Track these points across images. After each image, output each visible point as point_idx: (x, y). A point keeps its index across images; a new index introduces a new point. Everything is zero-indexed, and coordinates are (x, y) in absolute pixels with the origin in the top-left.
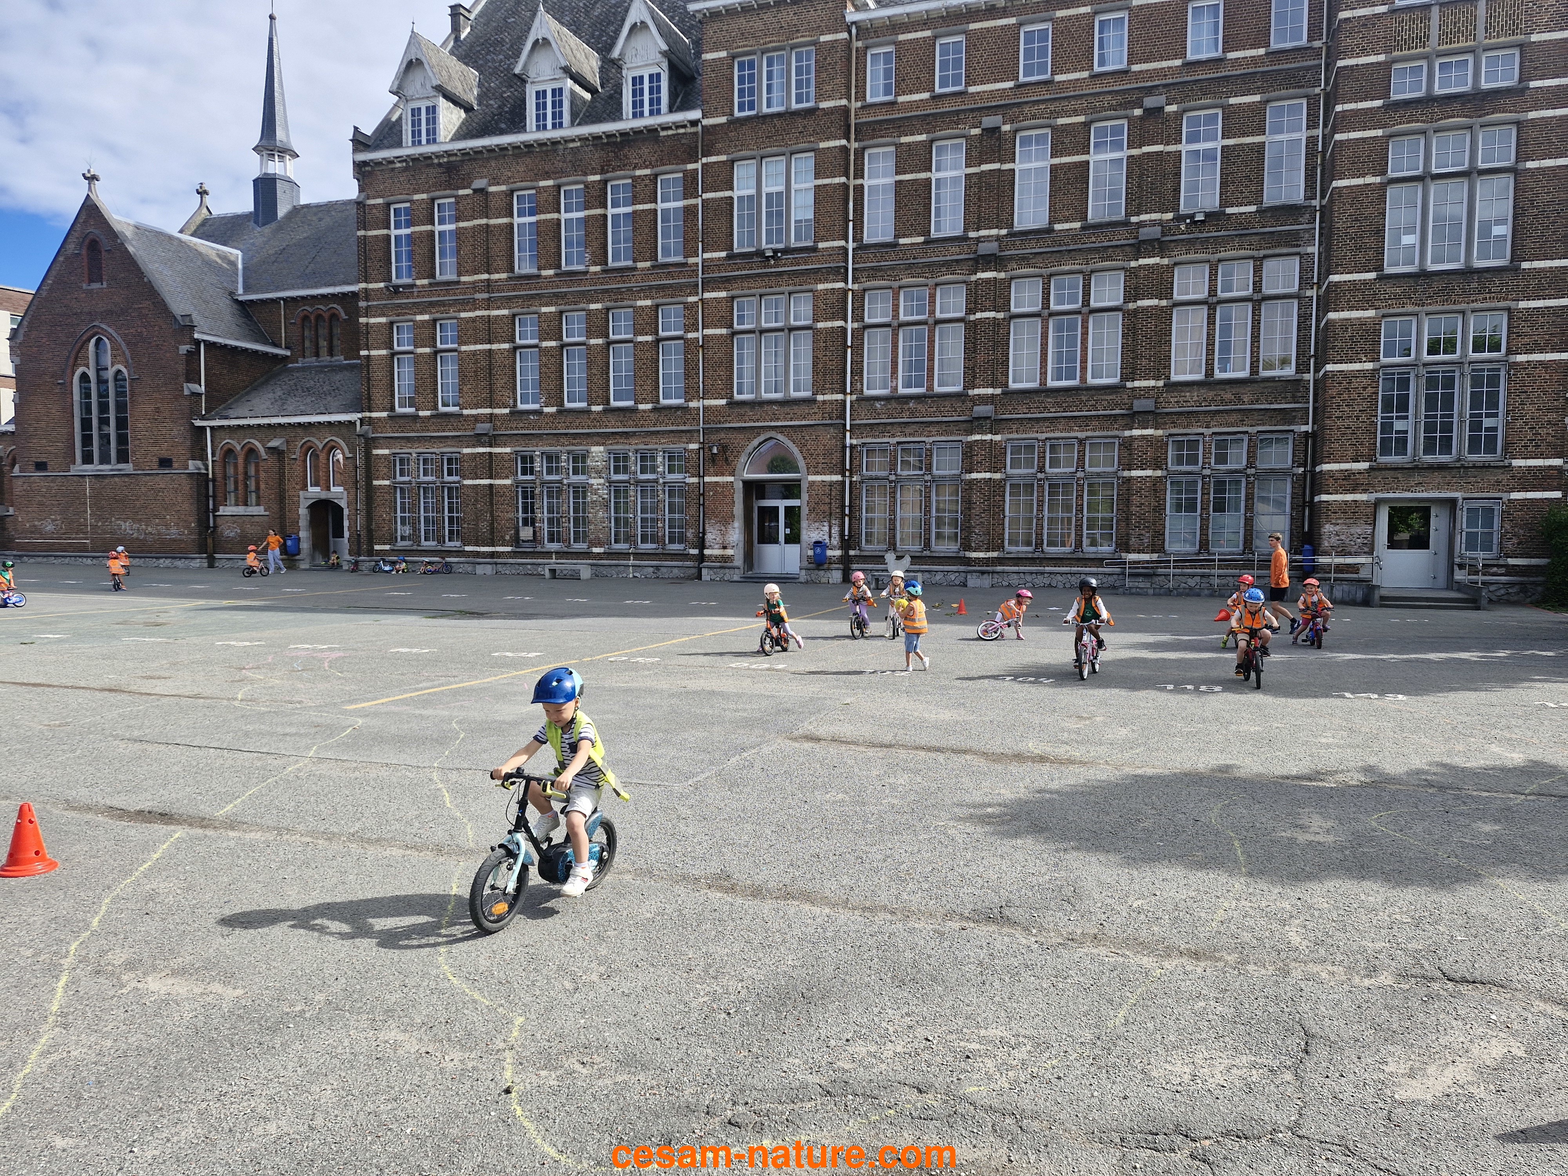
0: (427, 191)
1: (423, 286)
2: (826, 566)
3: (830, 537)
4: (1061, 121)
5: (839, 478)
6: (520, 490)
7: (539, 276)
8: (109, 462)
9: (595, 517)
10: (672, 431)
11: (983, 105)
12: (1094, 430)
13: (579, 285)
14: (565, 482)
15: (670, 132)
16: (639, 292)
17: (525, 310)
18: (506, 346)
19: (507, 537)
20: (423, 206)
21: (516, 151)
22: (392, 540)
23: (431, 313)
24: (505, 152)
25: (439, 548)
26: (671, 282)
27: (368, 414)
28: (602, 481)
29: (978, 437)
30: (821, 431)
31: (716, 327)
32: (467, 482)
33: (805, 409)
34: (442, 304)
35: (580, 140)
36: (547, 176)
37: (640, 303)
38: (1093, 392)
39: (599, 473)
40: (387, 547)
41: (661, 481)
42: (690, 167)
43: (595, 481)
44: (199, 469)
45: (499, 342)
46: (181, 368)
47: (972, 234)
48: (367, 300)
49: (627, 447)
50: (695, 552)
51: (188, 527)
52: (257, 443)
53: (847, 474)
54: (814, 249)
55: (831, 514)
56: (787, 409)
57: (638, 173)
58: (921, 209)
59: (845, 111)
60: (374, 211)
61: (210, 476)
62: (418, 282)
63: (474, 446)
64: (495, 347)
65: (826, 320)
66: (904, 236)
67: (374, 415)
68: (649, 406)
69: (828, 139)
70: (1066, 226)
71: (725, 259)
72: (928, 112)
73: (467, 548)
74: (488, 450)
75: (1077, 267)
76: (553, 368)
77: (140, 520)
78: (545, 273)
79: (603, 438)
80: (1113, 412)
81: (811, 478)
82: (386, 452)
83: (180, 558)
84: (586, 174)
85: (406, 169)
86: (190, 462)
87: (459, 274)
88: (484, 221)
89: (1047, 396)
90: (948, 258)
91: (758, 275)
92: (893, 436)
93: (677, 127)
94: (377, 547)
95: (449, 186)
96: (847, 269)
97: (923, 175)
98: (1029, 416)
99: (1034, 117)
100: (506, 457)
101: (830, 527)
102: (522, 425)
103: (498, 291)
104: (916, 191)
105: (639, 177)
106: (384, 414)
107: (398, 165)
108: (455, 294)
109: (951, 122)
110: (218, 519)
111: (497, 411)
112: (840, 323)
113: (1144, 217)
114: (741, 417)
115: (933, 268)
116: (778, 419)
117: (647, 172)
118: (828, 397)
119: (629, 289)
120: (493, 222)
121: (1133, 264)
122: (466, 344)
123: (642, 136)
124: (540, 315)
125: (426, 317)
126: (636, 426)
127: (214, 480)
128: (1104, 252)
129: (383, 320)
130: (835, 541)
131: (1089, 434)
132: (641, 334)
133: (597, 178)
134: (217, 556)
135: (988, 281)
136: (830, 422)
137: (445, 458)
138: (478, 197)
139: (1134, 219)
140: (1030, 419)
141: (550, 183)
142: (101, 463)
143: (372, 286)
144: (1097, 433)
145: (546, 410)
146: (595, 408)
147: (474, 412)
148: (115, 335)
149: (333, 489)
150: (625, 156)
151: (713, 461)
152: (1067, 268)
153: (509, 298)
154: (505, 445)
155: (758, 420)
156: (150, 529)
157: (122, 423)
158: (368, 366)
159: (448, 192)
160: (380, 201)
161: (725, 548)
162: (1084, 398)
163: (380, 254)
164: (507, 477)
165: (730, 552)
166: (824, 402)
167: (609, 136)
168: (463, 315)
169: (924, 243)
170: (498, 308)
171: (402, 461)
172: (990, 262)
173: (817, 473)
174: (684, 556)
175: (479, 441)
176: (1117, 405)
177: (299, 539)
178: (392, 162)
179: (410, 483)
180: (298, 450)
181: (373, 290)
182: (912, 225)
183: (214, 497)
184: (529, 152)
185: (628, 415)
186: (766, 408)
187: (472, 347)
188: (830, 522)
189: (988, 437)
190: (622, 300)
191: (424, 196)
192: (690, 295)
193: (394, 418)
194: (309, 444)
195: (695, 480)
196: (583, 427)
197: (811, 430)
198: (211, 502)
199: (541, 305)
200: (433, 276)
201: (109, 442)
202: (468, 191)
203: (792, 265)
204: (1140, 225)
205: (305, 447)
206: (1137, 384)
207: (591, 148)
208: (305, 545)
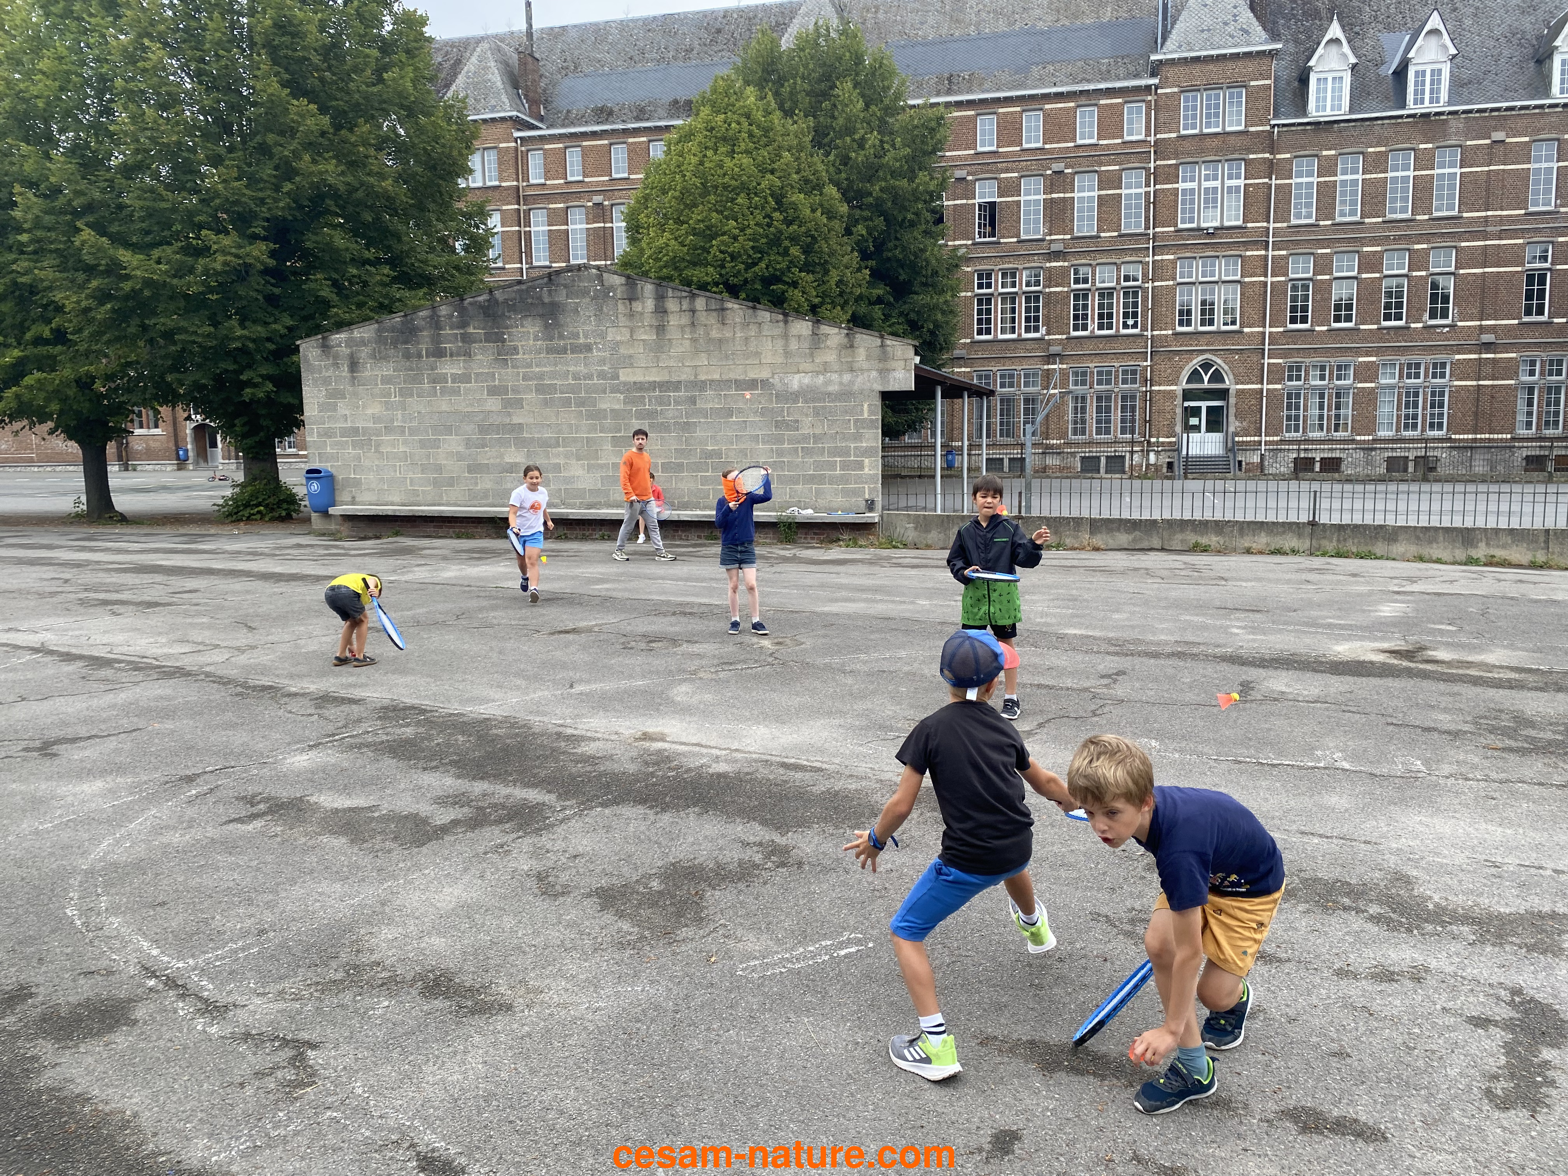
11: (593, 189)
47: (592, 263)
58: (564, 247)
59: (517, 188)
66: (555, 262)
69: (508, 204)
72: (564, 191)
97: (564, 227)
104: (560, 236)
109: (577, 197)
134: (130, 463)
169: (566, 267)
177: (187, 450)
182: (559, 256)
208: (191, 454)
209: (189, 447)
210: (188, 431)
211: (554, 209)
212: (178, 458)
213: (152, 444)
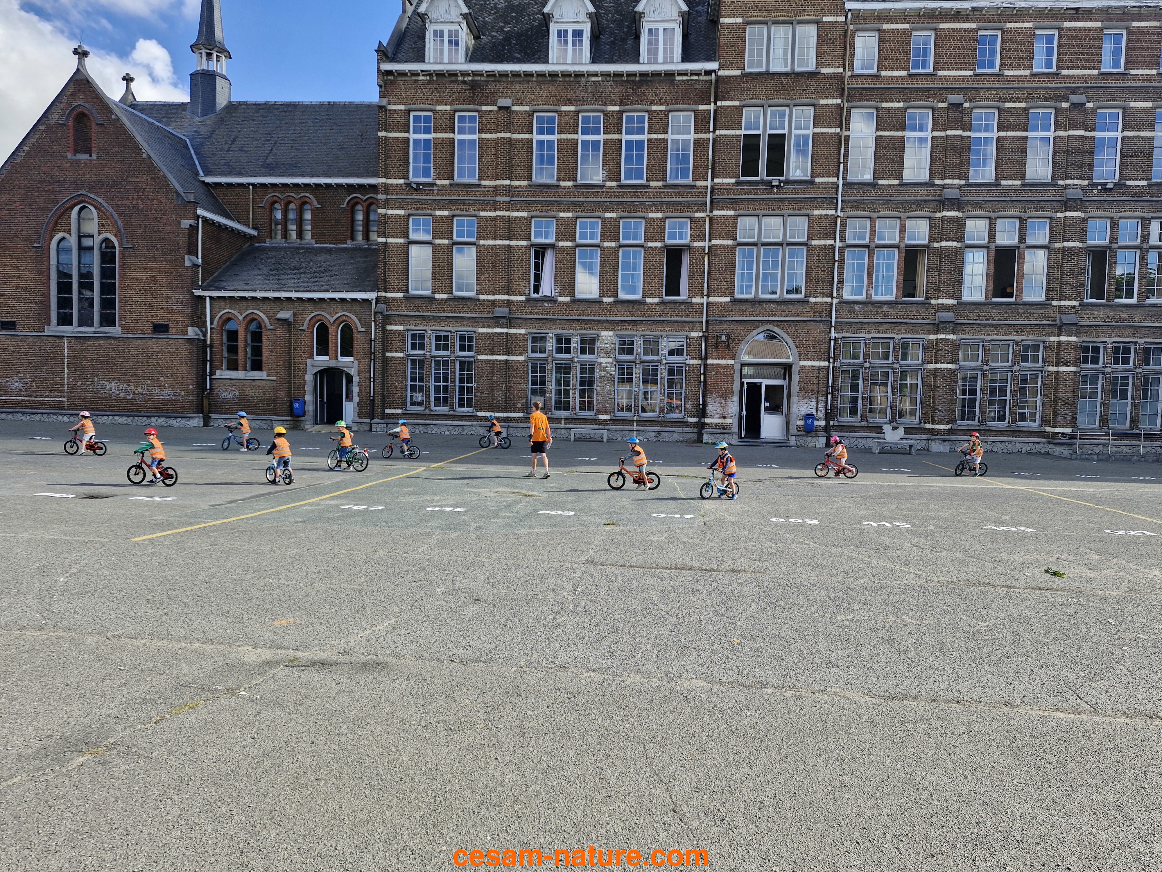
0: (451, 104)
1: (443, 186)
2: (814, 434)
3: (817, 410)
4: (1008, 105)
5: (826, 363)
6: (530, 365)
7: (558, 186)
8: (92, 325)
9: (603, 390)
10: (676, 322)
11: (948, 86)
12: (1027, 335)
13: (595, 196)
14: (576, 360)
15: (685, 78)
16: (650, 206)
17: (543, 214)
18: (524, 243)
19: (519, 405)
20: (446, 116)
21: (540, 79)
22: (403, 406)
23: (450, 209)
24: (530, 78)
25: (452, 413)
26: (680, 199)
27: (383, 294)
28: (610, 360)
29: (942, 336)
30: (812, 326)
31: (723, 238)
32: (481, 357)
33: (799, 308)
34: (463, 202)
35: (602, 75)
36: (569, 102)
37: (651, 215)
38: (1028, 307)
39: (608, 354)
40: (399, 411)
41: (664, 361)
42: (702, 107)
43: (603, 361)
44: (198, 335)
45: (517, 239)
46: (183, 241)
47: (938, 182)
48: (386, 193)
49: (635, 333)
50: (694, 420)
51: (186, 389)
52: (261, 314)
53: (831, 360)
54: (812, 183)
55: (818, 392)
56: (783, 308)
57: (654, 108)
58: (897, 159)
59: (841, 78)
60: (395, 116)
61: (208, 342)
62: (439, 182)
63: (489, 327)
64: (513, 243)
65: (820, 239)
66: (883, 178)
67: (389, 295)
68: (656, 300)
69: (827, 97)
70: (1010, 182)
71: (733, 184)
72: (905, 86)
73: (480, 414)
74: (505, 330)
75: (1018, 213)
76: (568, 265)
77: (128, 382)
78: (563, 184)
79: (611, 325)
80: (1042, 323)
81: (802, 363)
82: (401, 328)
83: (176, 418)
84: (605, 104)
85: (430, 82)
86: (190, 329)
87: (480, 178)
88: (508, 135)
89: (993, 308)
90: (918, 198)
91: (763, 199)
92: (869, 332)
93: (692, 74)
94: (388, 411)
95: (472, 101)
96: (837, 201)
97: (899, 134)
98: (979, 322)
99: (987, 99)
100: (521, 338)
101: (817, 402)
102: (536, 311)
103: (518, 195)
104: (893, 145)
105: (655, 111)
106: (401, 295)
107: (421, 78)
108: (475, 195)
109: (923, 95)
110: (214, 381)
111: (513, 298)
112: (831, 242)
113: (1069, 182)
114: (743, 312)
115: (906, 205)
116: (775, 315)
117: (663, 108)
118: (819, 300)
119: (642, 203)
120: (515, 136)
121: (1059, 215)
122: (484, 238)
123: (658, 78)
124: (557, 219)
125: (446, 213)
126: (644, 316)
127: (211, 346)
128: (1038, 205)
129: (402, 212)
130: (821, 414)
131: (1024, 338)
132: (651, 241)
133: (617, 108)
134: (213, 416)
135: (952, 218)
136: (820, 319)
137: (458, 335)
138: (502, 113)
139: (1061, 182)
140: (979, 324)
141: (572, 108)
142: (80, 325)
143: (390, 181)
144: (1030, 338)
145: (560, 299)
146: (605, 300)
147: (491, 297)
148: (105, 204)
149: (340, 358)
150: (643, 93)
151: (717, 347)
152: (1010, 213)
153: (529, 203)
154: (520, 327)
155: (757, 316)
156: (140, 389)
157: (108, 289)
158: (385, 251)
159: (471, 107)
160: (402, 107)
161: (724, 417)
162: (1021, 311)
163: (401, 154)
164: (520, 354)
165: (728, 421)
166: (816, 303)
167: (630, 74)
168: (483, 214)
169: (898, 185)
170: (518, 210)
171: (414, 337)
172: (954, 204)
173: (808, 359)
174: (683, 424)
175: (497, 323)
176: (1045, 318)
177: (305, 402)
178: (418, 75)
179: (424, 355)
180: (306, 323)
181: (392, 185)
182: (889, 171)
183: (211, 361)
184: (552, 81)
185: (636, 306)
186: (764, 305)
187: (491, 242)
188: (817, 399)
189: (951, 337)
190: (636, 211)
191: (448, 108)
192: (697, 211)
193: (409, 298)
194: (318, 317)
195: (695, 362)
196: (594, 315)
197: (804, 325)
198: (208, 366)
199: (559, 211)
200: (452, 178)
201: (92, 305)
202: (495, 108)
203: (792, 193)
204: (1067, 187)
205: (315, 320)
206: (1063, 303)
207: (611, 83)
208: (310, 408)
209: (308, 398)
210: (309, 377)
211: (889, 109)
212: (291, 412)
213: (250, 392)
